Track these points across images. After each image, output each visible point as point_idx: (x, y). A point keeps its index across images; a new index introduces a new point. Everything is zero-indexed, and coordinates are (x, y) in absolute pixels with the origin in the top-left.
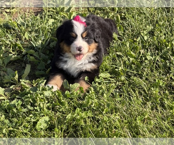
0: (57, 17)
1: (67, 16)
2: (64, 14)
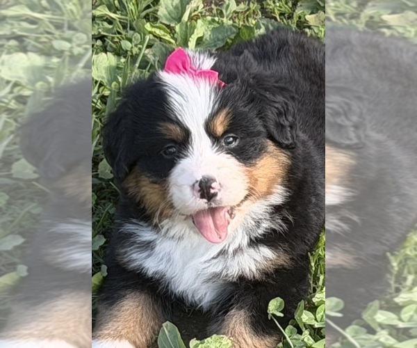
0: (126, 45)
2: (158, 32)
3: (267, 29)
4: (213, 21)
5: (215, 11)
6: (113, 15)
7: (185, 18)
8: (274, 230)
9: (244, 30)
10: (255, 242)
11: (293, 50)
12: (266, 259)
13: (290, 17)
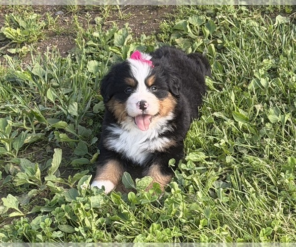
0: (101, 56)
1: (121, 52)
2: (114, 50)
3: (159, 46)
4: (137, 44)
5: (137, 40)
6: (95, 44)
7: (125, 44)
8: (169, 131)
9: (150, 47)
10: (161, 136)
11: (171, 54)
12: (166, 142)
13: (169, 40)
